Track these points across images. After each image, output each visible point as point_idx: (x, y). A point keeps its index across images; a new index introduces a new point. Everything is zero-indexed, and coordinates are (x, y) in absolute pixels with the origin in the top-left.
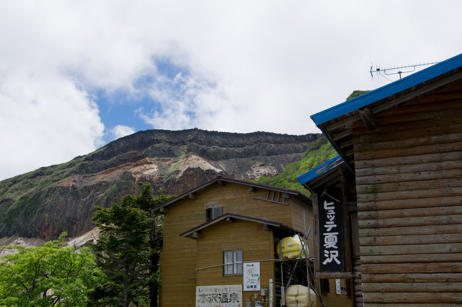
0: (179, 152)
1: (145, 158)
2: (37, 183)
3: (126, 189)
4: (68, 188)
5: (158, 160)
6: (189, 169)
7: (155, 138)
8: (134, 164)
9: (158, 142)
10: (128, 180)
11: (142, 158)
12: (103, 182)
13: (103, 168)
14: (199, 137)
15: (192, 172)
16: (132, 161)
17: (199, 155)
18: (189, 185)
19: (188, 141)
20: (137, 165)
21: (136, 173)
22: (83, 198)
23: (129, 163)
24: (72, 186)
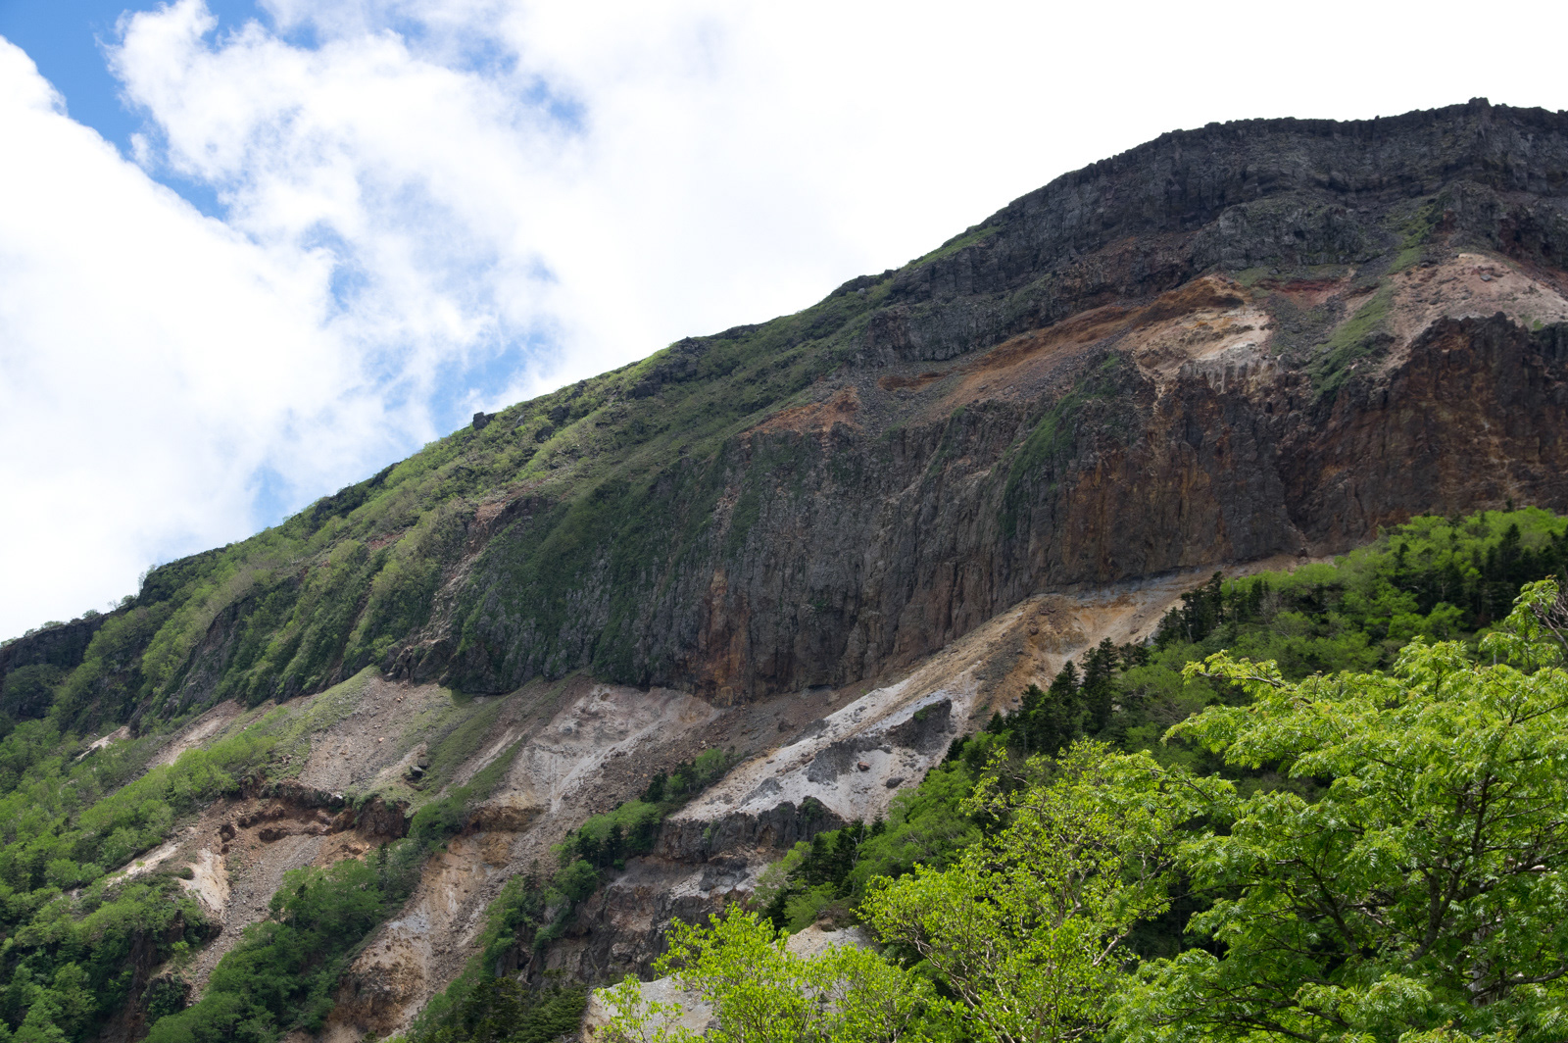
0: (1383, 238)
1: (1200, 273)
2: (664, 420)
3: (1109, 441)
4: (812, 442)
5: (1272, 284)
6: (1444, 328)
7: (1251, 168)
8: (1139, 309)
9: (1270, 184)
10: (1110, 394)
11: (1185, 277)
12: (985, 408)
13: (982, 336)
14: (1498, 146)
15: (1460, 341)
16: (1130, 294)
17: (1499, 249)
18: (1446, 415)
19: (1434, 171)
20: (1160, 315)
21: (1154, 358)
22: (887, 492)
23: (1116, 306)
24: (835, 433)
